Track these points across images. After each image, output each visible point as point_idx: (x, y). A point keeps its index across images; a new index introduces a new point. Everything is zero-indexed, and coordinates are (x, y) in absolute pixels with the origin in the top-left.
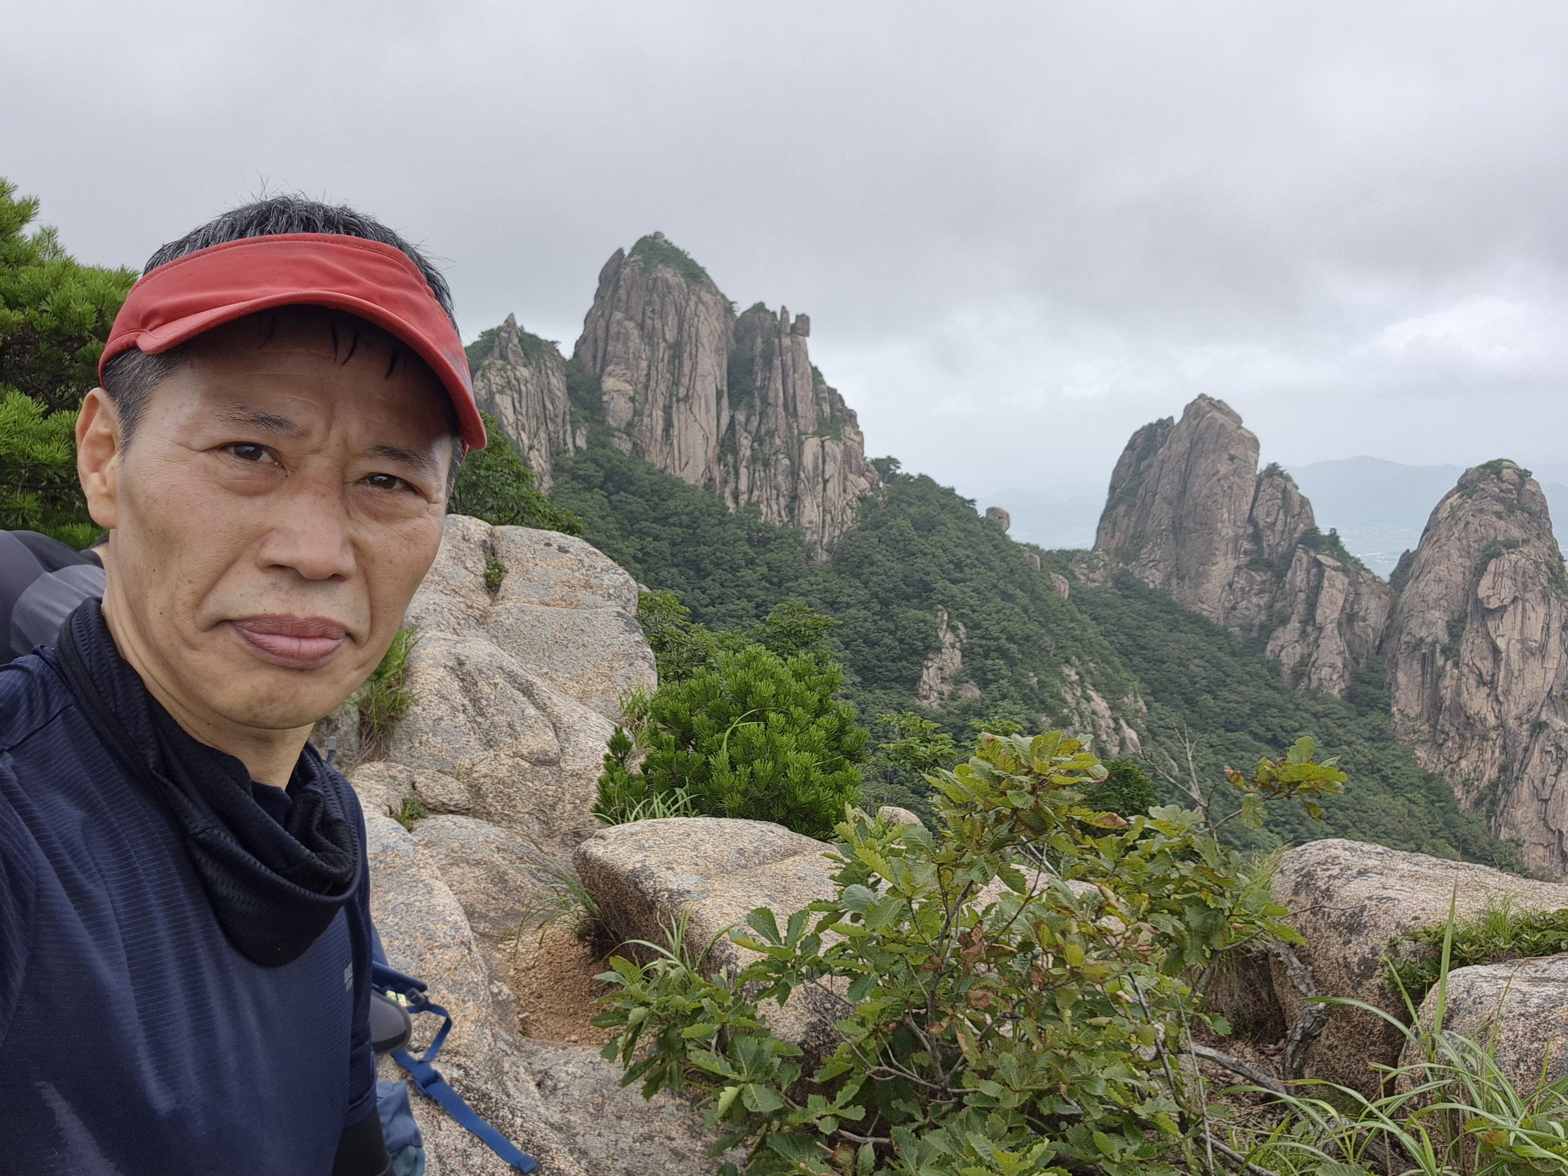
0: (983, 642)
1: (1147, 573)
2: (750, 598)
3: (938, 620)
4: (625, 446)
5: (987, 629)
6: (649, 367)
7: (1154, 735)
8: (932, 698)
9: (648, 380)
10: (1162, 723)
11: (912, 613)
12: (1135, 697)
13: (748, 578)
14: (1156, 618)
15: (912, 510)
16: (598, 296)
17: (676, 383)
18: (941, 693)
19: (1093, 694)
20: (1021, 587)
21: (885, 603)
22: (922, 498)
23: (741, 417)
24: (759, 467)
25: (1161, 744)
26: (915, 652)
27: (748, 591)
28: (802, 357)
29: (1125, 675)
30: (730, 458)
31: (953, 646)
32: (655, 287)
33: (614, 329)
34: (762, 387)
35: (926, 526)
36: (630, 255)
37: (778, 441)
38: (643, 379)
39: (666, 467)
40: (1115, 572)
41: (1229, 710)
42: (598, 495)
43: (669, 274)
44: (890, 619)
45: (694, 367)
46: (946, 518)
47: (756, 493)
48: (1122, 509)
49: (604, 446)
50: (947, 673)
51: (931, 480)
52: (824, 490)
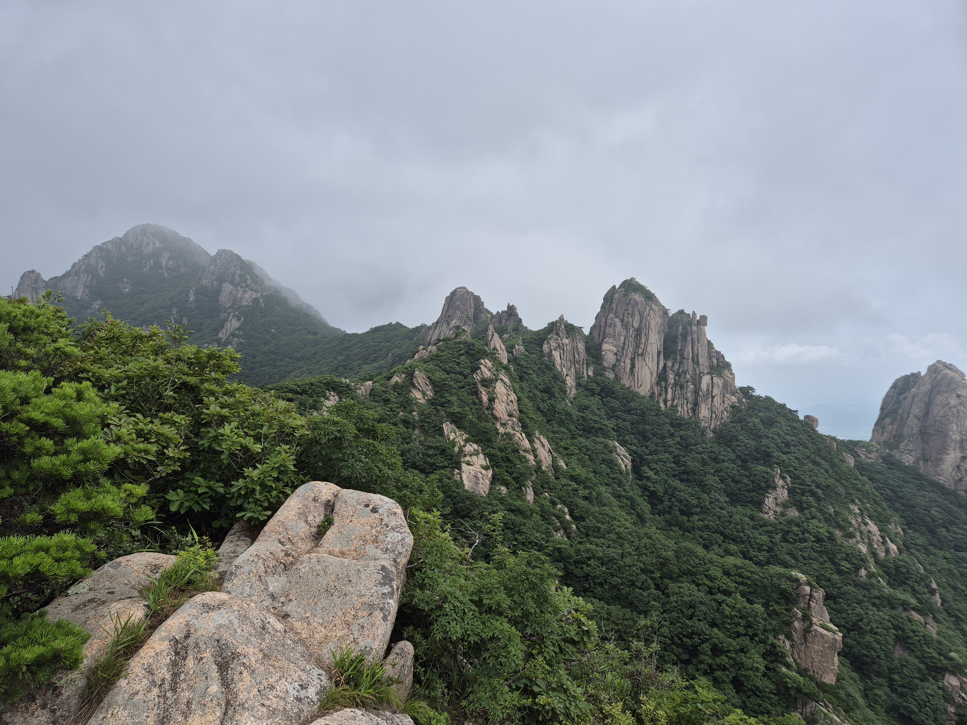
0: (801, 487)
1: (904, 457)
2: (670, 453)
3: (775, 473)
4: (611, 376)
5: (803, 480)
6: (625, 339)
7: (908, 548)
8: (770, 514)
9: (624, 345)
10: (913, 542)
11: (759, 468)
12: (896, 525)
13: (670, 443)
14: (910, 482)
15: (761, 414)
16: (603, 307)
17: (638, 347)
18: (775, 512)
19: (869, 522)
20: (824, 459)
21: (744, 461)
22: (767, 409)
23: (669, 364)
24: (678, 388)
25: (912, 554)
26: (761, 488)
27: (670, 449)
28: (703, 336)
29: (890, 513)
30: (663, 384)
31: (783, 487)
32: (630, 303)
33: (609, 321)
34: (681, 350)
35: (769, 423)
36: (619, 288)
37: (688, 376)
38: (621, 345)
39: (631, 386)
40: (884, 454)
41: (958, 539)
42: (597, 398)
43: (637, 297)
44: (747, 469)
45: (647, 339)
46: (781, 419)
47: (676, 401)
48: (888, 420)
49: (601, 375)
50: (779, 501)
51: (772, 399)
52: (712, 401)
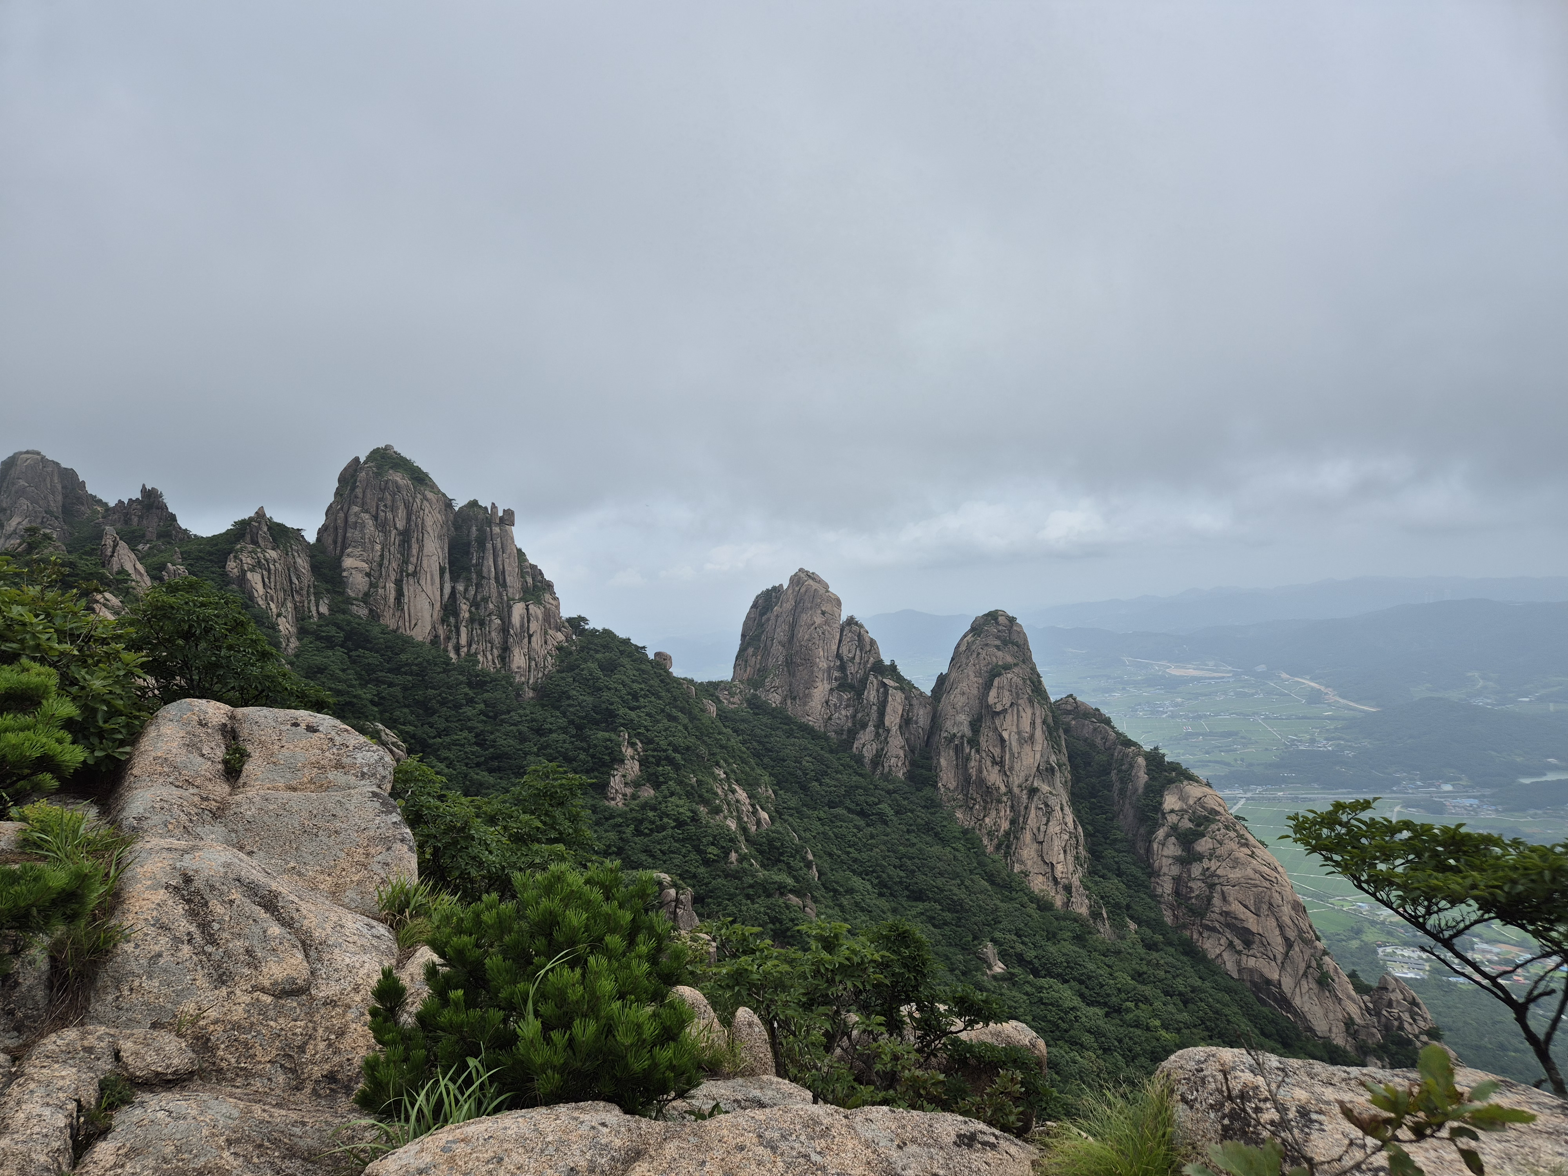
0: (656, 753)
1: (770, 696)
2: (470, 729)
3: (621, 739)
4: (363, 612)
5: (658, 744)
6: (383, 549)
7: (780, 814)
8: (618, 799)
9: (382, 559)
10: (785, 805)
11: (601, 734)
12: (766, 787)
13: (469, 714)
14: (778, 728)
15: (599, 656)
16: (338, 493)
17: (406, 562)
18: (625, 795)
19: (737, 788)
20: (682, 710)
21: (580, 728)
22: (606, 647)
23: (460, 587)
24: (476, 626)
25: (785, 821)
26: (604, 764)
27: (469, 724)
28: (509, 541)
29: (759, 772)
30: (452, 620)
31: (633, 758)
32: (386, 488)
33: (352, 519)
34: (477, 565)
35: (610, 668)
36: (365, 463)
37: (491, 606)
38: (377, 559)
39: (398, 628)
40: (748, 696)
41: (831, 792)
42: (339, 652)
43: (399, 478)
44: (584, 739)
45: (421, 549)
46: (625, 661)
47: (474, 646)
48: (750, 650)
49: (344, 612)
50: (629, 779)
51: (612, 633)
52: (530, 642)
